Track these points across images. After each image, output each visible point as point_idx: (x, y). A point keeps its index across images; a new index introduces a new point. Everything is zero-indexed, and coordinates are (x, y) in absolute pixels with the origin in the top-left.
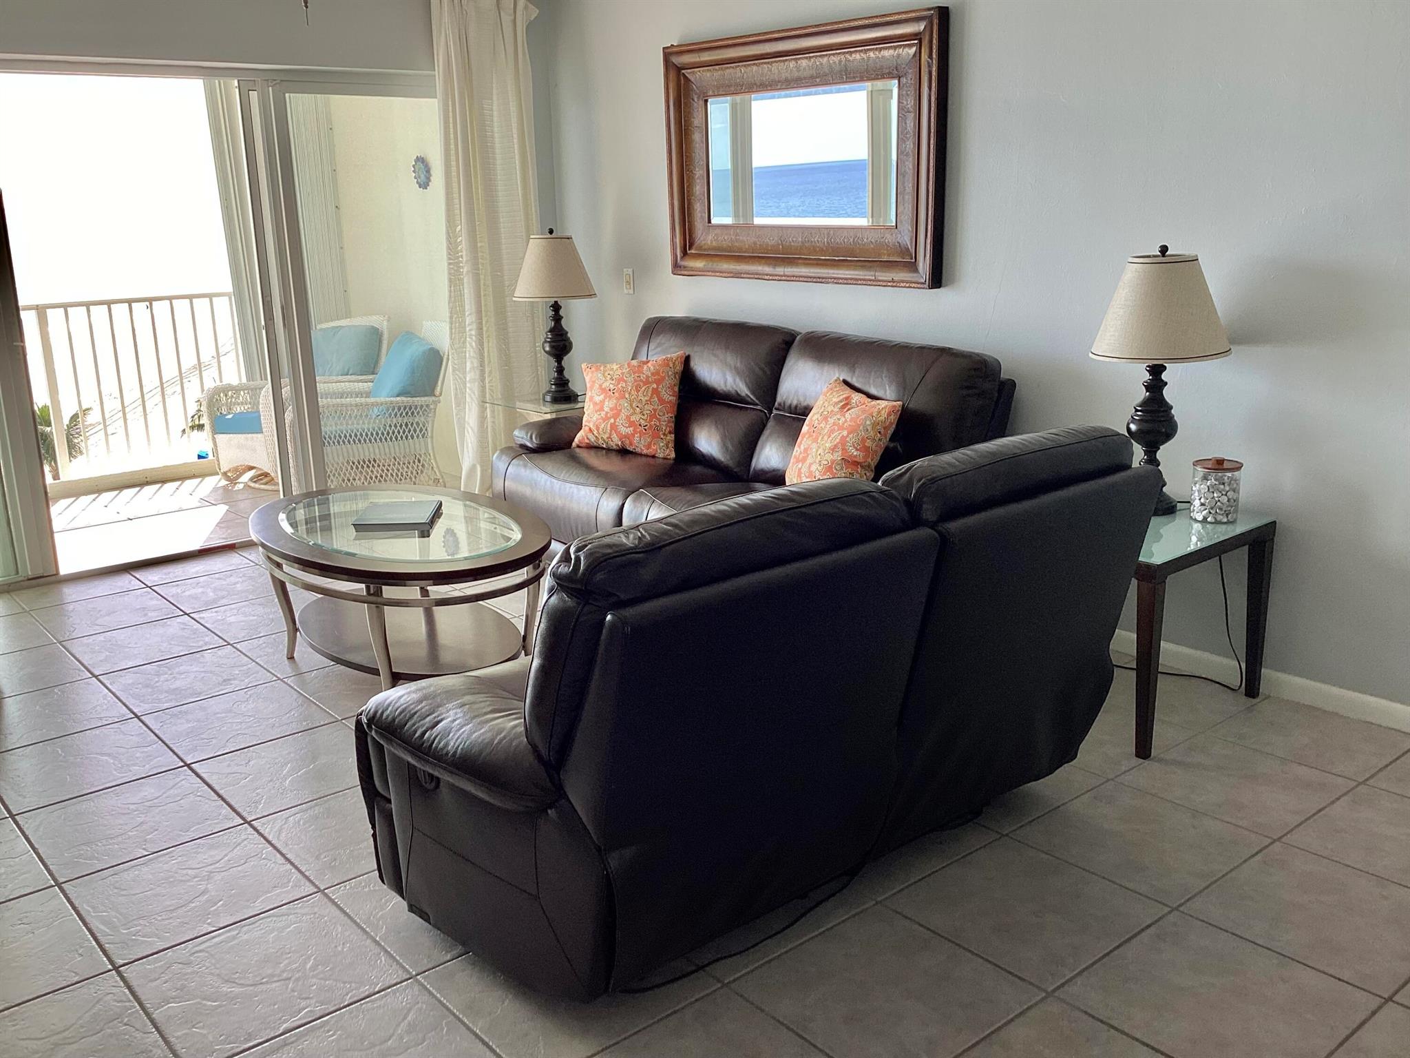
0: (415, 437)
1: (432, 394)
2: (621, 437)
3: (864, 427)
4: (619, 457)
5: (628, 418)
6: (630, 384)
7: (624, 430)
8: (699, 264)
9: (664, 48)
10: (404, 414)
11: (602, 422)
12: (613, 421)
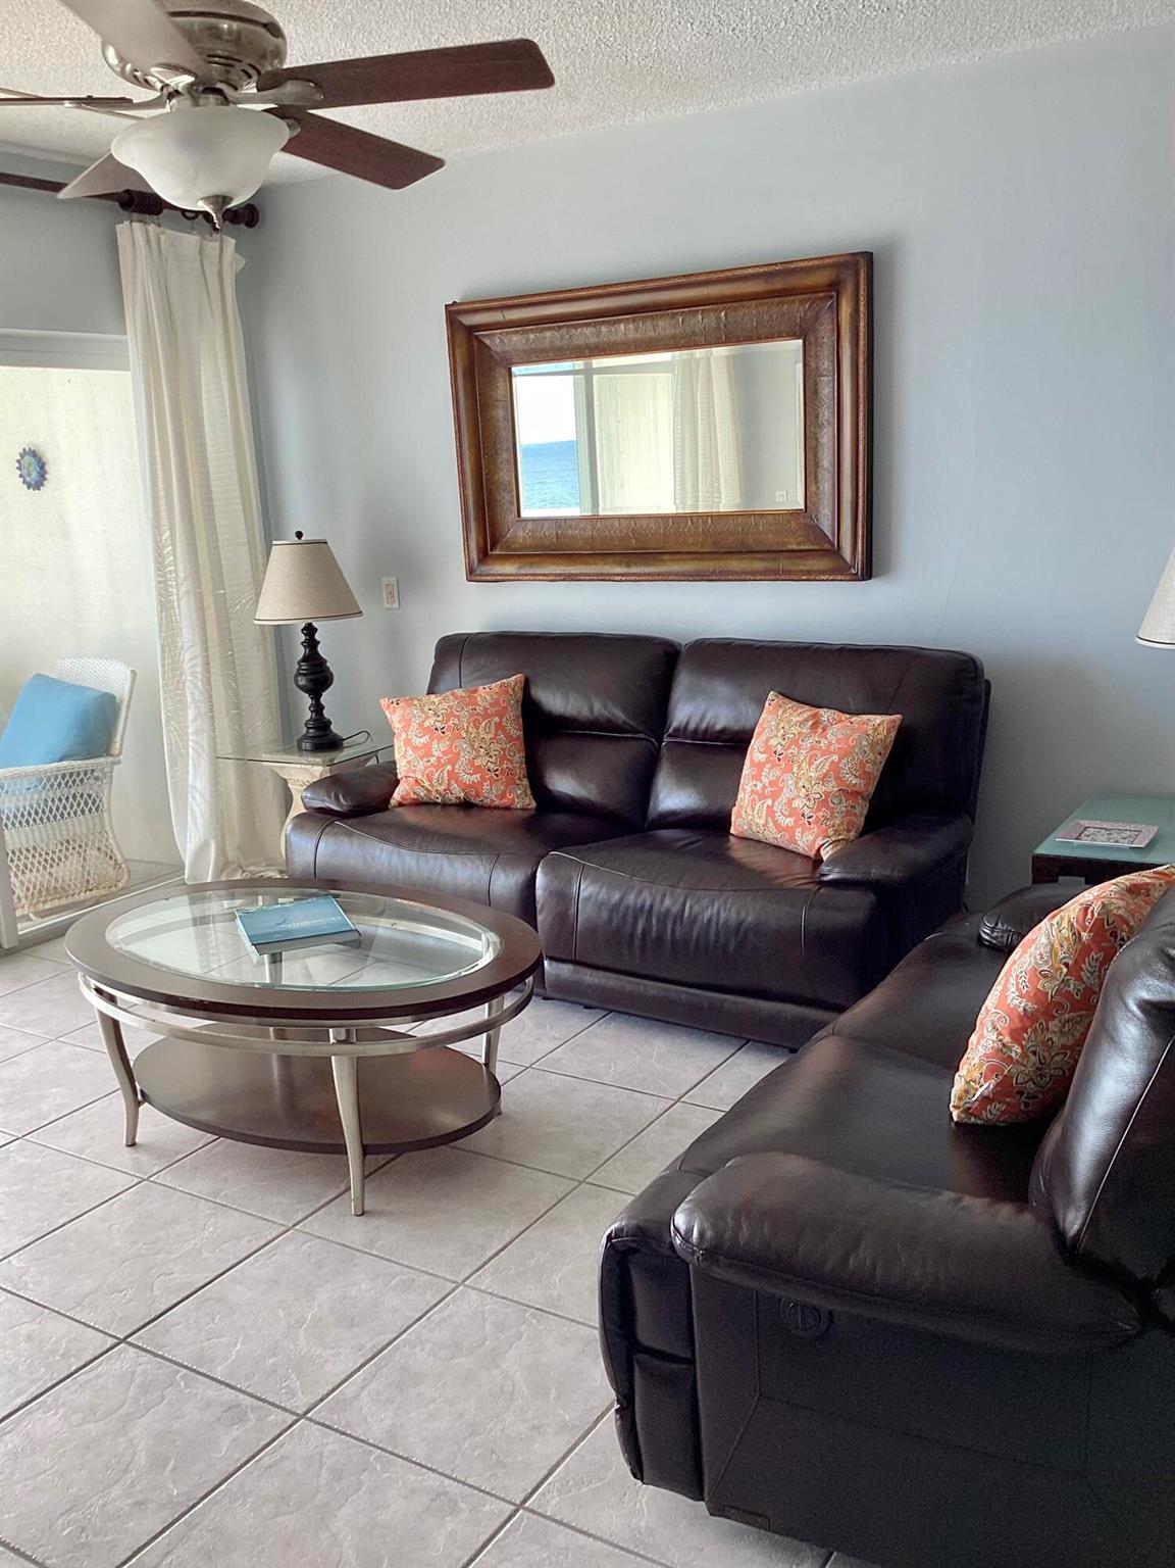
0: (87, 812)
1: (106, 751)
2: (464, 787)
3: (860, 749)
4: (462, 813)
5: (471, 762)
6: (466, 719)
7: (467, 779)
8: (509, 568)
9: (446, 306)
10: (70, 783)
11: (434, 770)
12: (449, 767)
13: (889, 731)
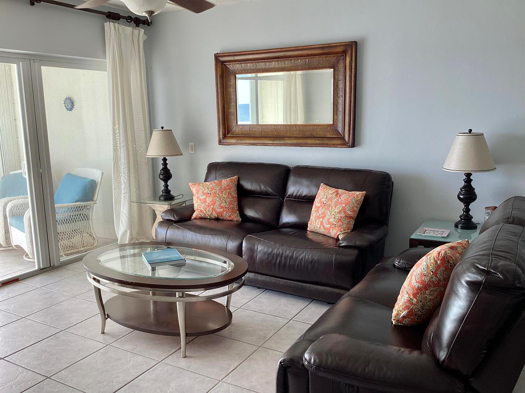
0: (84, 220)
1: (92, 200)
2: (217, 213)
3: (352, 203)
4: (216, 221)
5: (220, 205)
6: (218, 190)
7: (218, 210)
9: (215, 54)
10: (79, 210)
11: (207, 207)
12: (212, 206)
13: (361, 197)
